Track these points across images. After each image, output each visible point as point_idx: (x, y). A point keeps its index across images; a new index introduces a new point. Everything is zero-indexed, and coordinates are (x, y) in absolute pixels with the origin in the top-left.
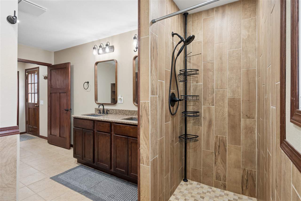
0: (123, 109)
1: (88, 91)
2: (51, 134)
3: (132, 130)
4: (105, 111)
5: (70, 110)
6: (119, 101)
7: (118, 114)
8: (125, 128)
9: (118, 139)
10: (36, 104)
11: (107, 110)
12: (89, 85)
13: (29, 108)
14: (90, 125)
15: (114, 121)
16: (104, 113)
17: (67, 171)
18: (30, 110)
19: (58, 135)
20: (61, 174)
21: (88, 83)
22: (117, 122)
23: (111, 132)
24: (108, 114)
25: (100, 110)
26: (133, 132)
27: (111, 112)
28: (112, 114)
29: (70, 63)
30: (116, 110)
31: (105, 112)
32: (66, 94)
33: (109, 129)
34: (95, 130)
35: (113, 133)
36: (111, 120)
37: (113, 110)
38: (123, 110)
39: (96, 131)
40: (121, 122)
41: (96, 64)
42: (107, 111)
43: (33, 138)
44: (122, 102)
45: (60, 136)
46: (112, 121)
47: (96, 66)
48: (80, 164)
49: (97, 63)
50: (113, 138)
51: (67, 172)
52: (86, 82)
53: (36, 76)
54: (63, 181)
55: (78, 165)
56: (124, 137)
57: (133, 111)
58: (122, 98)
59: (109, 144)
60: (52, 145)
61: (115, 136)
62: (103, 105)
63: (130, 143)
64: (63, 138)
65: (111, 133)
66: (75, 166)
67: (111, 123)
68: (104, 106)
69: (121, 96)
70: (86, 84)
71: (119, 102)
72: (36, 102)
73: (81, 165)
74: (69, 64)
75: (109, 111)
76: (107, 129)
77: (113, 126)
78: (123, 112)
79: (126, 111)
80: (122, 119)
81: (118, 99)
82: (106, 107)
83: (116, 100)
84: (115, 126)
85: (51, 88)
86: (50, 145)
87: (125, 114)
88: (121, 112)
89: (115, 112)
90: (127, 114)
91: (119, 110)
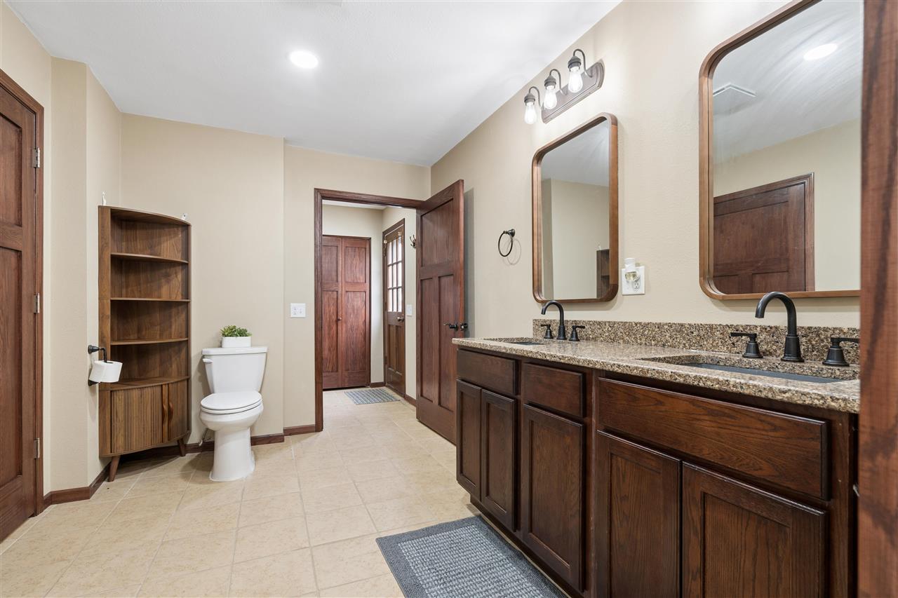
0: (644, 320)
1: (511, 264)
2: (422, 395)
3: (706, 424)
4: (569, 331)
5: (463, 327)
6: (625, 287)
7: (621, 341)
8: (663, 408)
9: (622, 458)
10: (399, 314)
11: (574, 325)
12: (515, 242)
13: (389, 326)
14: (502, 376)
15: (598, 366)
16: (564, 335)
17: (432, 527)
18: (391, 328)
19: (436, 401)
20: (411, 533)
21: (512, 234)
22: (616, 369)
23: (585, 415)
24: (578, 340)
25: (549, 326)
26: (718, 434)
27: (592, 331)
28: (595, 339)
29: (463, 181)
30: (612, 324)
31: (568, 333)
32: (452, 277)
33: (577, 401)
34: (521, 397)
35: (594, 420)
36: (584, 361)
37: (599, 323)
38: (646, 326)
39: (524, 405)
40: (635, 372)
41: (536, 161)
42: (574, 328)
43: (392, 401)
44: (642, 291)
45: (440, 404)
46: (591, 366)
47: (536, 168)
48: (479, 512)
49: (539, 156)
50: (594, 447)
51: (429, 531)
52: (504, 233)
53: (400, 246)
54: (407, 567)
55: (470, 514)
56: (657, 456)
57: (699, 327)
58: (641, 272)
59: (575, 469)
60: (423, 425)
61: (606, 438)
62: (559, 305)
63: (698, 497)
64: (446, 411)
65: (587, 420)
66: (462, 517)
67: (584, 375)
68: (564, 312)
69: (638, 265)
70: (507, 237)
71: (624, 293)
72: (400, 310)
73: (479, 516)
74: (461, 183)
75: (584, 327)
76: (567, 398)
77: (594, 388)
78: (643, 335)
79: (660, 326)
80: (643, 359)
81: (623, 277)
82: (571, 315)
83: (611, 282)
84: (604, 390)
85: (422, 266)
86: (419, 423)
87: (653, 342)
88: (634, 334)
89: (607, 334)
90: (667, 341)
91: (627, 323)
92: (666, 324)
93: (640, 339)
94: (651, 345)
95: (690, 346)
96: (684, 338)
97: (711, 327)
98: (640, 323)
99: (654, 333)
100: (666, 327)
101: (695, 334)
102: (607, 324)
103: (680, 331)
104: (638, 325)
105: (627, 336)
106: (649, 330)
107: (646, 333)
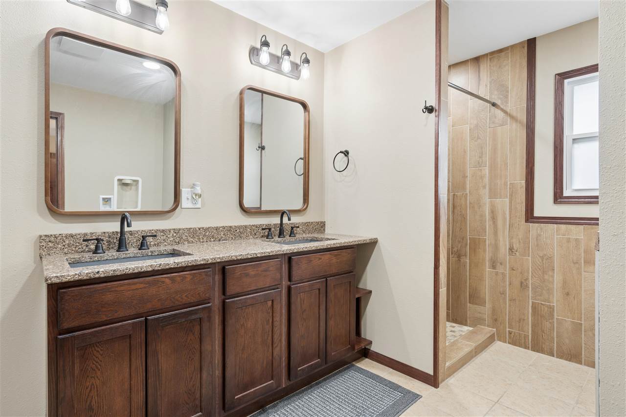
6: (185, 202)
37: (163, 231)
71: (183, 207)
75: (155, 236)
78: (205, 235)
87: (212, 240)
88: (198, 236)
89: (172, 239)
90: (222, 237)
91: (191, 228)
92: (221, 227)
93: (203, 239)
94: (211, 241)
95: (235, 238)
96: (232, 235)
97: (246, 227)
98: (203, 228)
99: (213, 233)
100: (221, 229)
101: (238, 231)
102: (172, 231)
103: (230, 230)
104: (201, 229)
105: (192, 238)
106: (209, 232)
107: (207, 234)
